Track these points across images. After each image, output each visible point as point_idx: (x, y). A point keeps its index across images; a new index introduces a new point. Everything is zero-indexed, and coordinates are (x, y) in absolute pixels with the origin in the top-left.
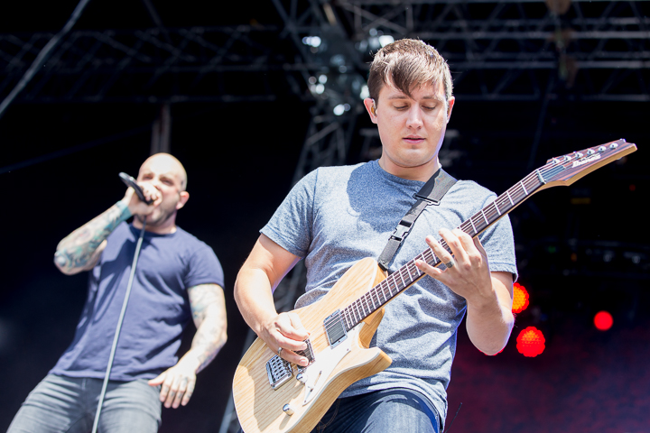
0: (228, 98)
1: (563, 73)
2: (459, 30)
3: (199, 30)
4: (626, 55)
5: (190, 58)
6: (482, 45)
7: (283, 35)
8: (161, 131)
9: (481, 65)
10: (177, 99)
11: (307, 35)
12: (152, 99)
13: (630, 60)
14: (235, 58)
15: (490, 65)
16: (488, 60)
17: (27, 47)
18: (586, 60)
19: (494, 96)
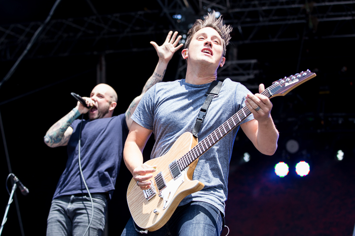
0: (135, 50)
1: (311, 25)
2: (254, 6)
3: (118, 15)
4: (344, 13)
5: (114, 30)
6: (267, 13)
7: (162, 15)
8: (101, 69)
9: (267, 24)
10: (107, 52)
11: (175, 14)
12: (95, 53)
13: (346, 16)
14: (138, 28)
15: (272, 23)
16: (271, 21)
17: (28, 30)
18: (322, 17)
19: (275, 40)
